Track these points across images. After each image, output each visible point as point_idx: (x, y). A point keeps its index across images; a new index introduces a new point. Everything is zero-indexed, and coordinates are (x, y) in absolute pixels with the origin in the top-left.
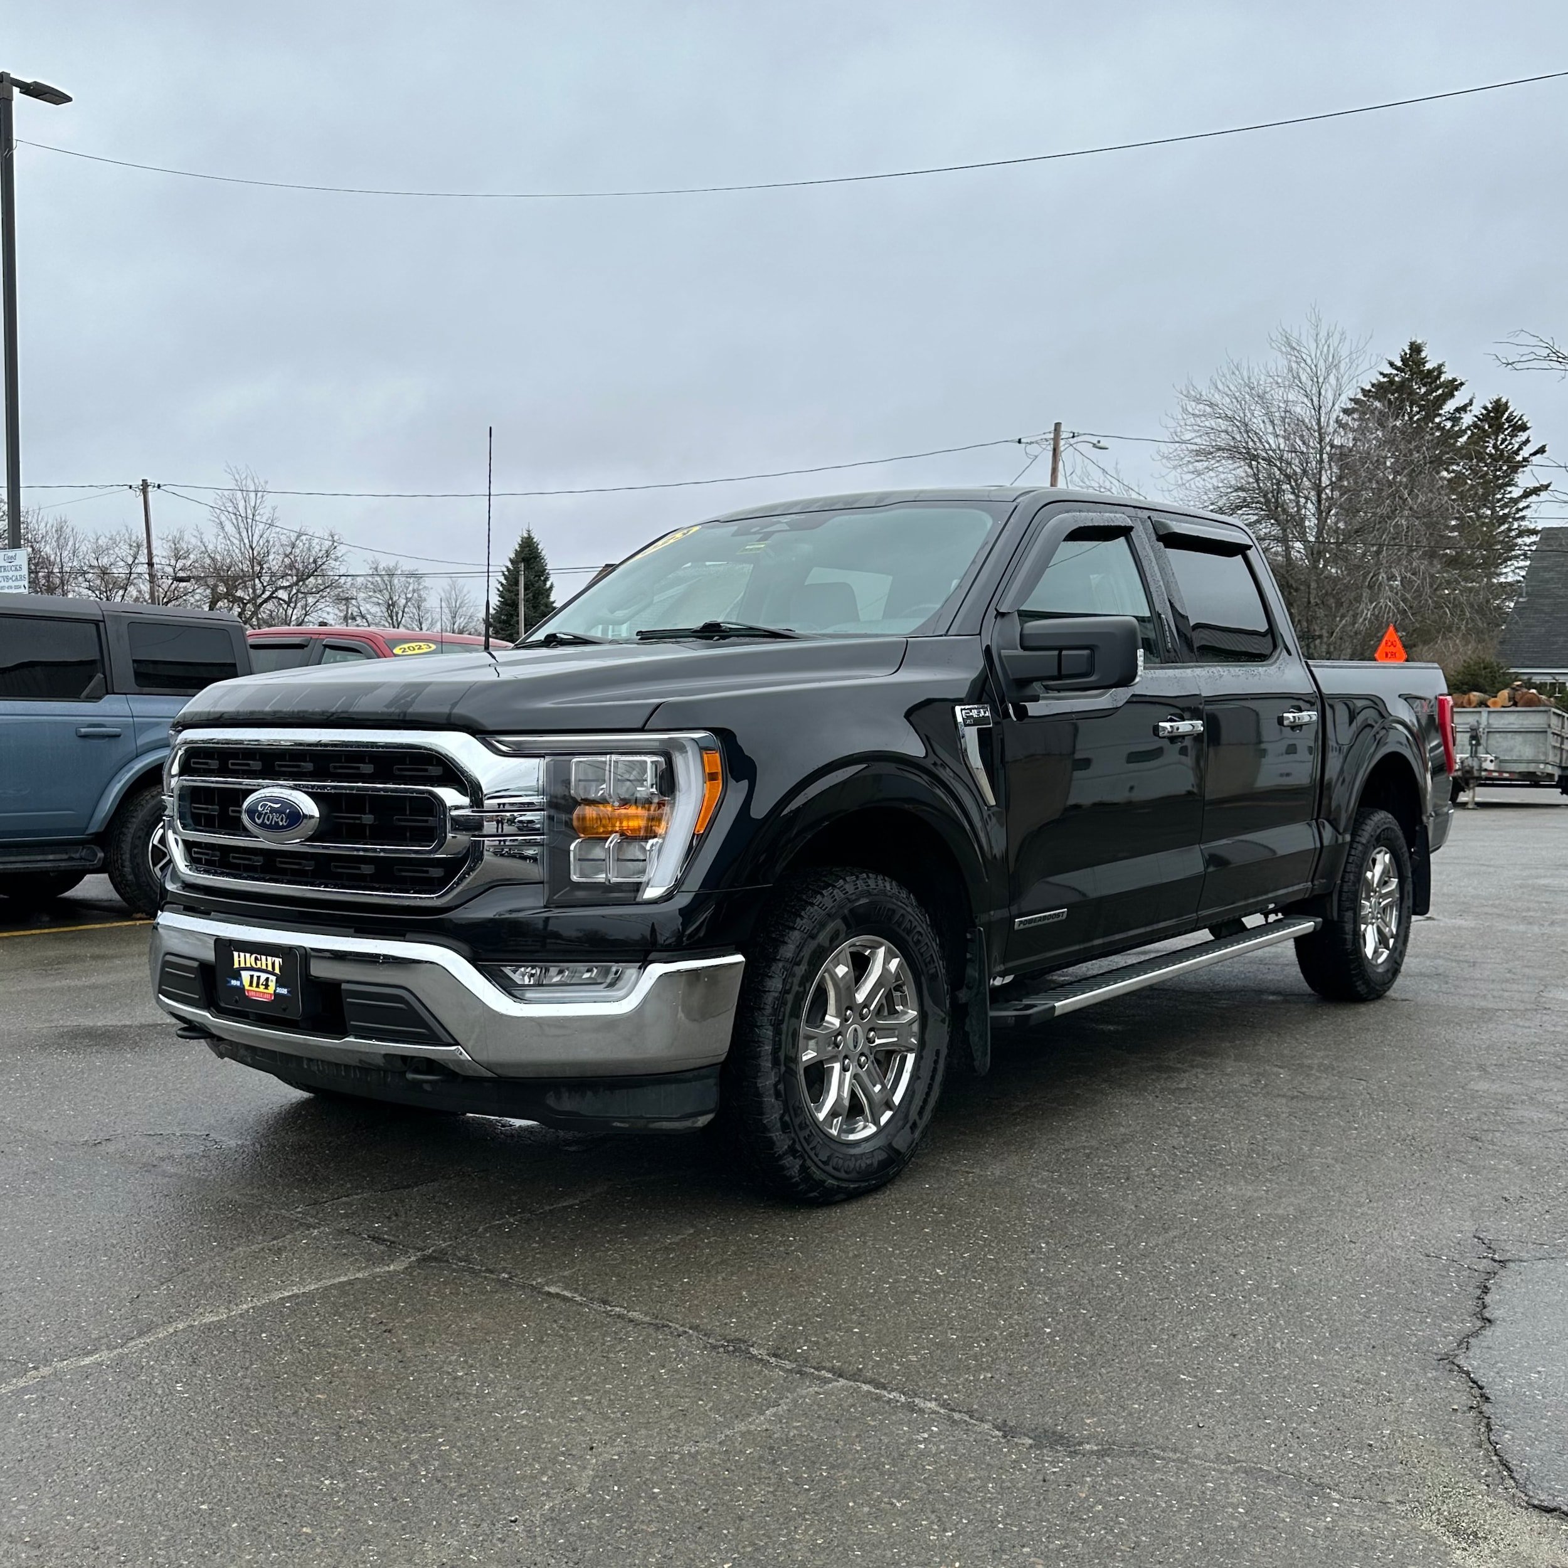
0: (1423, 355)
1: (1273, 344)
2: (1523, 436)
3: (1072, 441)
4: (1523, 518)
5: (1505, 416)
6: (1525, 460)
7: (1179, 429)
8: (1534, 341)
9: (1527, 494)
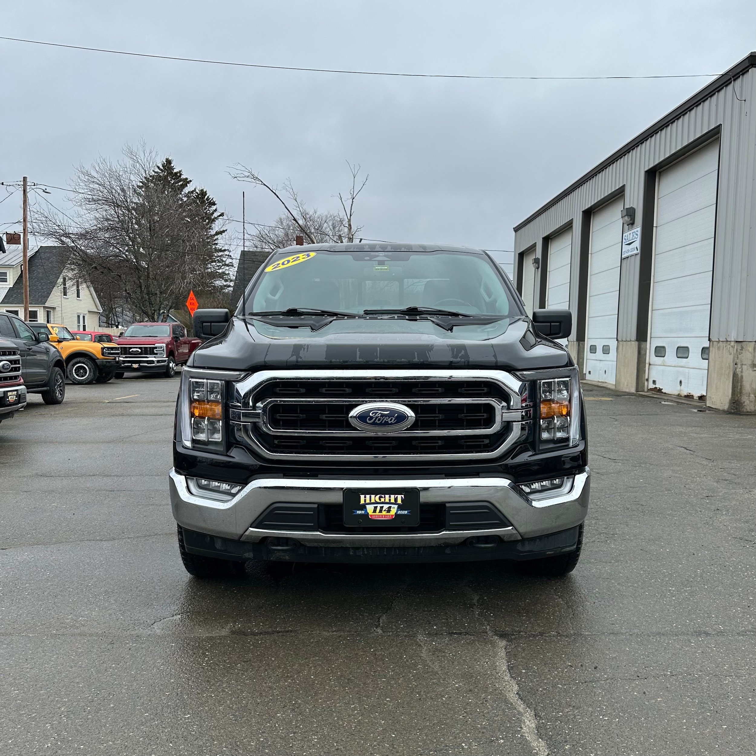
0: (172, 165)
1: (124, 152)
2: (214, 208)
3: (33, 187)
4: (217, 244)
5: (206, 197)
6: (215, 218)
7: (77, 187)
8: (243, 169)
9: (217, 233)
